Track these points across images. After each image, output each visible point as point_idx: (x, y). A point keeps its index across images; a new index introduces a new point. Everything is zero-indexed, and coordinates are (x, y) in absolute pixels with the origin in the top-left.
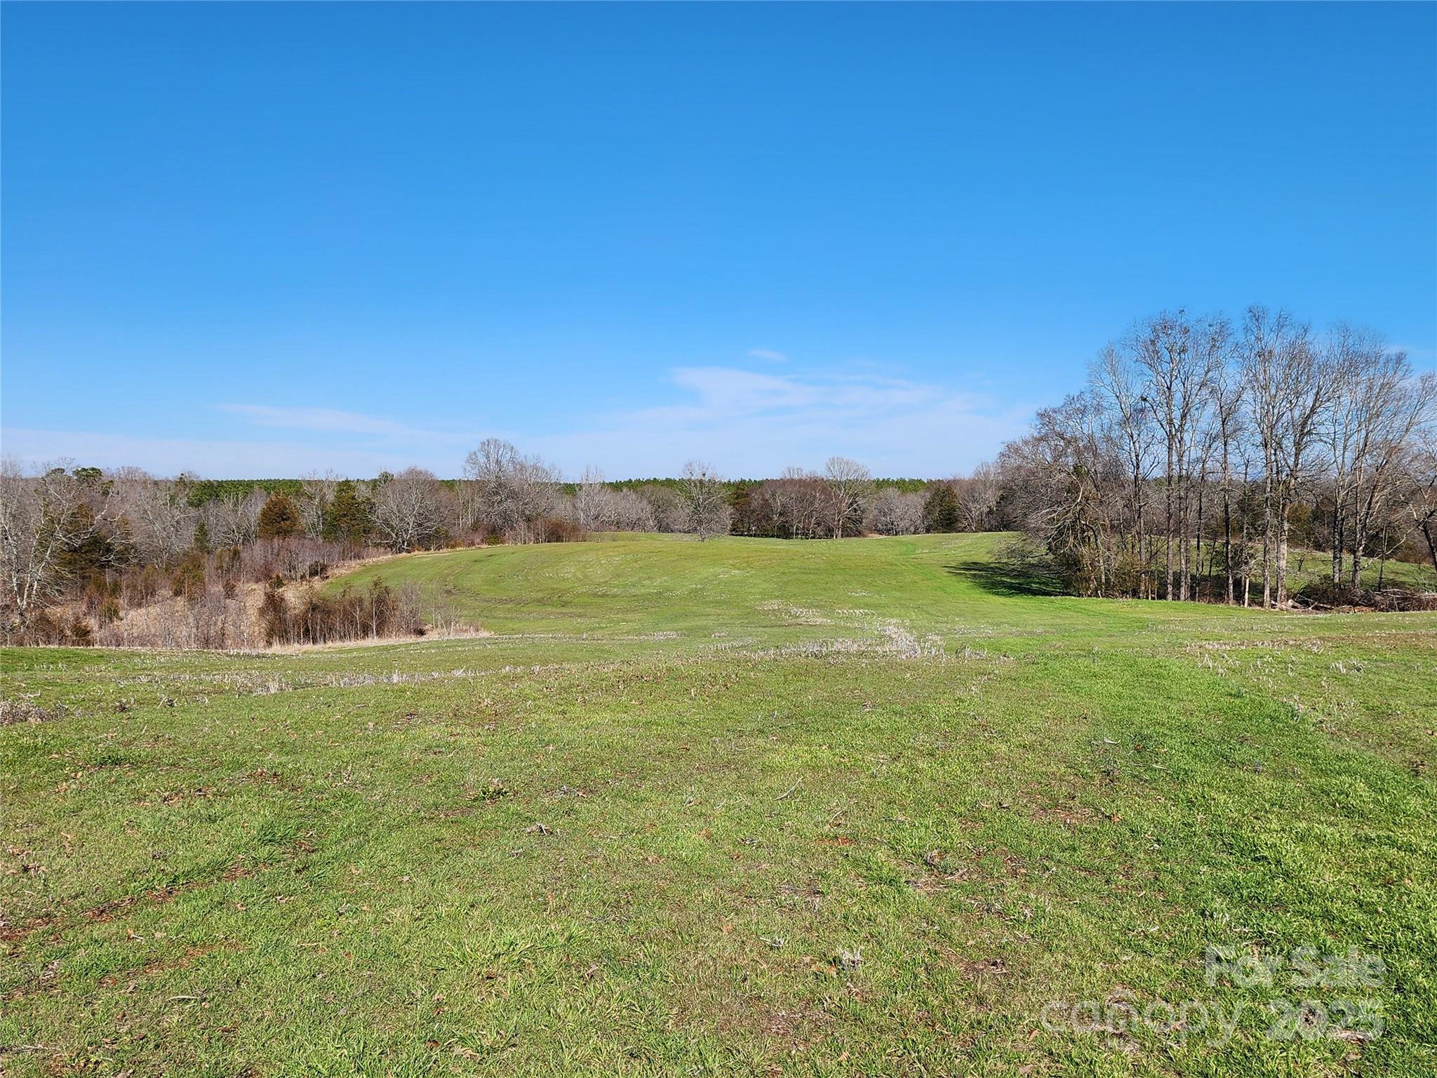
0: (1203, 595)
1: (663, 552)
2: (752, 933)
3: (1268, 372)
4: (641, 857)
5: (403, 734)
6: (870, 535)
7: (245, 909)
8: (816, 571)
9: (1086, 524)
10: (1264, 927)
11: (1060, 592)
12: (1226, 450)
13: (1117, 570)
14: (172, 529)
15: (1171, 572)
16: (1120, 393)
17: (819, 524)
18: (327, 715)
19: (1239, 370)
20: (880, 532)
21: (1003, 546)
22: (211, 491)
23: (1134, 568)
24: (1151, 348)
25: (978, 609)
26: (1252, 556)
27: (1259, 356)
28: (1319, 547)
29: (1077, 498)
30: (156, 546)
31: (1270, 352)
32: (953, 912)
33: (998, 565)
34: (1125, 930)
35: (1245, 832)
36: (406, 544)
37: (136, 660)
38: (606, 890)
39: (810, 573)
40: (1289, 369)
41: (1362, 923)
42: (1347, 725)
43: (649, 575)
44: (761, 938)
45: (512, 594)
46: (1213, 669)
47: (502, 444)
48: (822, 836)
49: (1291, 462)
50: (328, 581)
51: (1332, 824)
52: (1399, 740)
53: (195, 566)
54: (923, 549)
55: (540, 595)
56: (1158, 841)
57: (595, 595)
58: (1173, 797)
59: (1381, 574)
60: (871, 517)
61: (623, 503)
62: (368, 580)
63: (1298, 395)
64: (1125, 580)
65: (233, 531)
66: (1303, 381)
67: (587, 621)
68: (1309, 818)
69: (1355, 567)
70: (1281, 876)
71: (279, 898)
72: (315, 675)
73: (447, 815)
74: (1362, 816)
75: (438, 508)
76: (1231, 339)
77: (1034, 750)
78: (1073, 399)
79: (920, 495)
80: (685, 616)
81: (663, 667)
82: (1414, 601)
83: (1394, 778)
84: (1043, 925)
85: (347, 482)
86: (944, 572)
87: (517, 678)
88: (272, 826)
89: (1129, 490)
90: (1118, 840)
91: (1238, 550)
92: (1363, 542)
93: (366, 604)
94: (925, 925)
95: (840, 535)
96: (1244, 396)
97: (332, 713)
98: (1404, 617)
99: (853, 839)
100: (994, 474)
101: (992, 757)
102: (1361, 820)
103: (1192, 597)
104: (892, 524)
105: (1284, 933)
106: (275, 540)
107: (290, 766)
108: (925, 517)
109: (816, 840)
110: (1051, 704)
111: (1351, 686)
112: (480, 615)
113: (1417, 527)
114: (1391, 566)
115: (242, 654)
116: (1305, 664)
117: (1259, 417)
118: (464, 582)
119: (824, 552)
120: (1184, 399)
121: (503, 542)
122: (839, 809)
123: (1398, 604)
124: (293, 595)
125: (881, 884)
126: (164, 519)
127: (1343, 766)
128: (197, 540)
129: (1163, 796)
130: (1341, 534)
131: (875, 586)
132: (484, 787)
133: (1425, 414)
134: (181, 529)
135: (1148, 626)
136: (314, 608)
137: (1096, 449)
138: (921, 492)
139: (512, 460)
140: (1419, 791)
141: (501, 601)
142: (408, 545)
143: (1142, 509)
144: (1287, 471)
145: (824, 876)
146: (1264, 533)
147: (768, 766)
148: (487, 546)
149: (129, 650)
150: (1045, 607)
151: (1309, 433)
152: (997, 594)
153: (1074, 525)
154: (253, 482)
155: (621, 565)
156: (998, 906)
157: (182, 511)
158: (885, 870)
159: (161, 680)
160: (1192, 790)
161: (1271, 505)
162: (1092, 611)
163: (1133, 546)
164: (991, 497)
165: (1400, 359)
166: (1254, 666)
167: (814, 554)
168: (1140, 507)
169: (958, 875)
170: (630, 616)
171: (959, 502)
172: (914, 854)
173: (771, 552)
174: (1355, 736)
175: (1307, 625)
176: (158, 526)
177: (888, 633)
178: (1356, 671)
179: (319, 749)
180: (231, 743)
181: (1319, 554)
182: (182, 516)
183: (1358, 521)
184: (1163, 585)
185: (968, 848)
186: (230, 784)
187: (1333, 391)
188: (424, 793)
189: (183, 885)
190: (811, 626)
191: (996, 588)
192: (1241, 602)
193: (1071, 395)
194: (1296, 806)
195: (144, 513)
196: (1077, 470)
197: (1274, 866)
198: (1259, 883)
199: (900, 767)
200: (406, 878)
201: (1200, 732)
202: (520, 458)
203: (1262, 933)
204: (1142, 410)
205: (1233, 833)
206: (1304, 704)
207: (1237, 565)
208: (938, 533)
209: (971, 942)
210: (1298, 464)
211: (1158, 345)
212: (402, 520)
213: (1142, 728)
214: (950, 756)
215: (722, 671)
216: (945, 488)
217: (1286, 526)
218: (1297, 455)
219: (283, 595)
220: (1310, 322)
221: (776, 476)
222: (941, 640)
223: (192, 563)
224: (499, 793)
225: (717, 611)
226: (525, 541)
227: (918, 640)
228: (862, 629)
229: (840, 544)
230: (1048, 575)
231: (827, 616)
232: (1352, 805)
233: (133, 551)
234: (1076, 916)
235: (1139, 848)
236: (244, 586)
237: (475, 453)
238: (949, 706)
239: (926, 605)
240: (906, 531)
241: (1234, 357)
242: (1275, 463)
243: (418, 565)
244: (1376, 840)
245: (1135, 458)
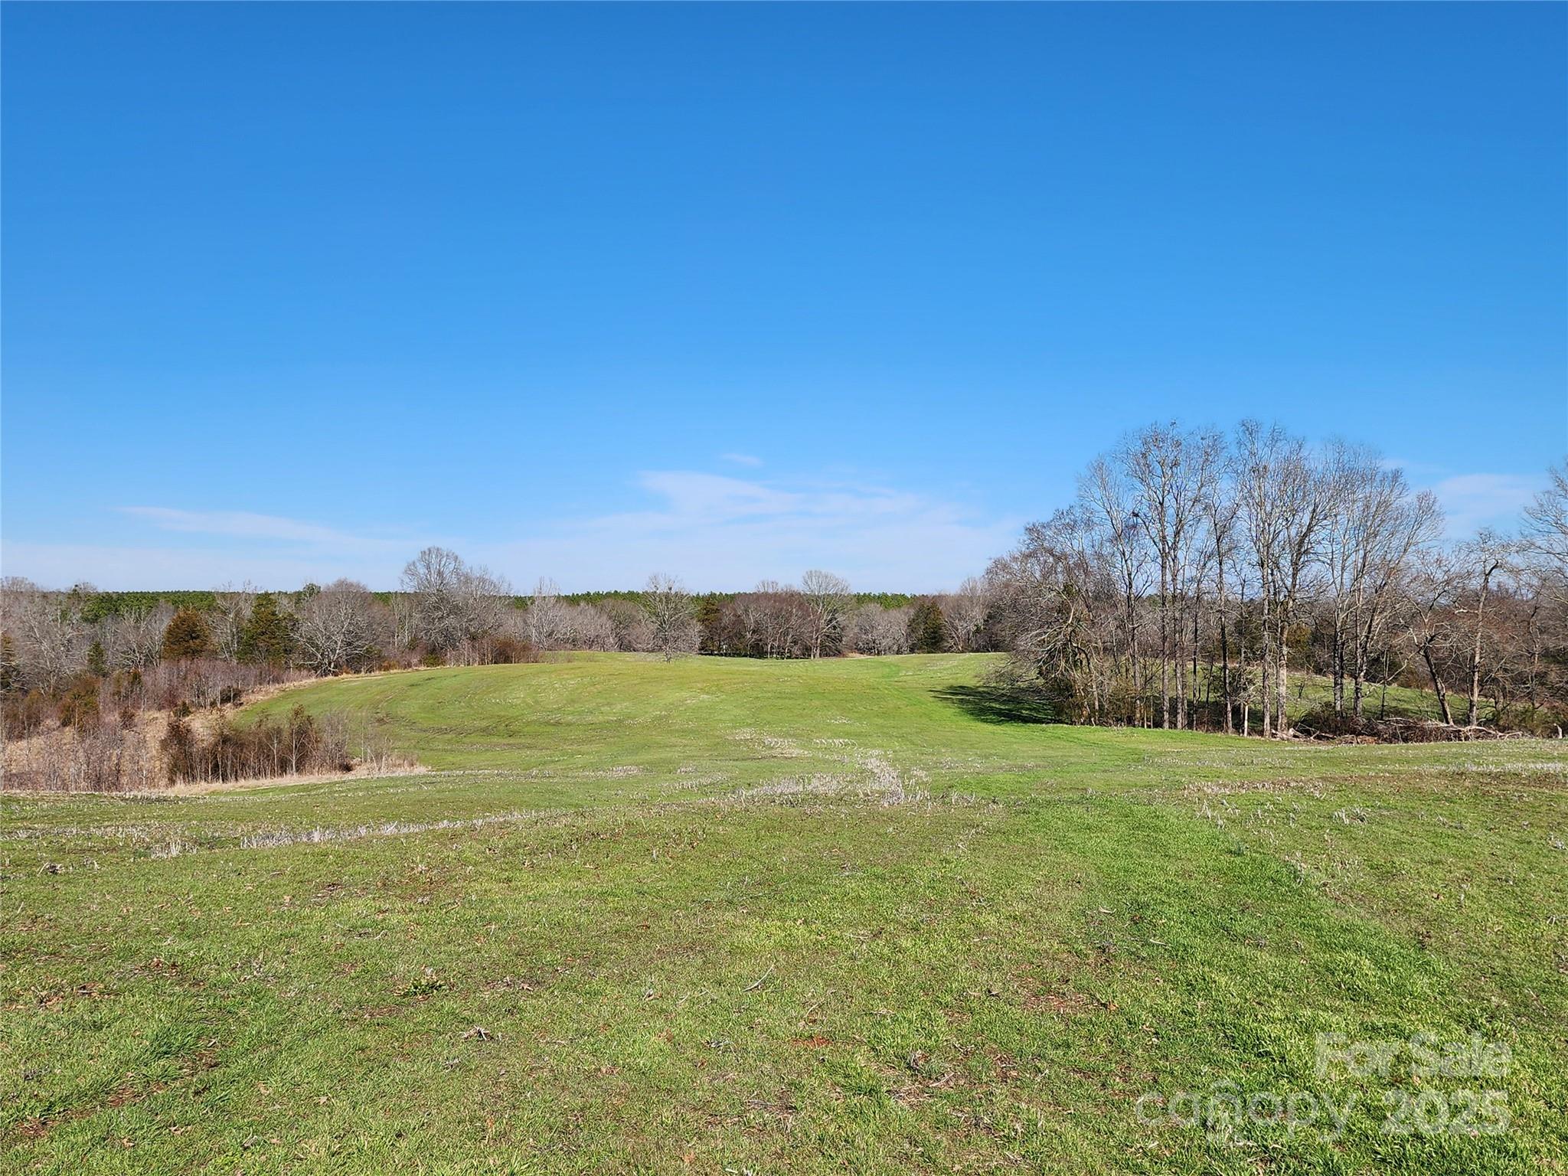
0: (1200, 723)
1: (624, 674)
2: (717, 1163)
3: (1263, 489)
4: (594, 1067)
5: (324, 910)
6: (850, 655)
7: (131, 1144)
8: (792, 696)
9: (1078, 647)
10: (1269, 1141)
11: (1051, 720)
12: (1221, 570)
13: (1111, 696)
14: (62, 649)
15: (1167, 698)
16: (1111, 508)
17: (795, 643)
18: (237, 885)
19: (1233, 486)
20: (862, 651)
21: (991, 668)
22: (111, 605)
23: (1128, 694)
24: (1142, 462)
25: (966, 739)
26: (1251, 682)
27: (1254, 472)
28: (1319, 671)
29: (1068, 618)
30: (42, 668)
31: (1265, 467)
32: (938, 1128)
33: (985, 689)
34: (1122, 1147)
35: (1247, 1022)
36: (332, 666)
37: (15, 806)
38: (553, 1111)
39: (786, 698)
40: (1285, 485)
41: (1370, 1132)
42: (1351, 888)
43: (608, 701)
44: (727, 1169)
45: (453, 723)
46: (1212, 819)
47: (445, 553)
48: (796, 1036)
49: (1289, 582)
50: (242, 708)
51: (1338, 1010)
52: (1405, 905)
53: (87, 692)
54: (907, 672)
55: (484, 724)
56: (1157, 1033)
57: (548, 723)
58: (1172, 979)
59: (1383, 702)
60: (852, 635)
61: (580, 619)
62: (288, 707)
63: (1294, 512)
64: (1120, 706)
65: (134, 651)
66: (1299, 497)
67: (537, 753)
68: (1314, 1002)
69: (1357, 694)
70: (1286, 1075)
71: (173, 1129)
72: (223, 827)
73: (372, 1015)
74: (1367, 998)
75: (370, 625)
76: (1225, 454)
77: (1025, 922)
78: (1063, 513)
79: (904, 611)
80: (646, 747)
81: (621, 821)
82: (1417, 731)
83: (1399, 953)
84: (1035, 1144)
85: (267, 595)
86: (928, 697)
87: (455, 836)
88: (168, 1034)
89: (1122, 610)
90: (1115, 1033)
91: (1236, 675)
92: (1365, 668)
93: (285, 735)
94: (908, 1146)
95: (818, 654)
96: (1239, 513)
97: (243, 882)
98: (1407, 749)
99: (829, 1039)
100: (981, 586)
101: (981, 932)
102: (1367, 1003)
103: (1190, 725)
104: (874, 642)
105: (1290, 1146)
106: (182, 662)
107: (192, 955)
108: (909, 635)
109: (788, 1041)
110: (1043, 864)
111: (1355, 839)
112: (415, 746)
113: (1418, 652)
114: (1393, 692)
115: (139, 797)
116: (1308, 813)
117: (1254, 535)
118: (398, 709)
119: (801, 674)
120: (1178, 515)
121: (443, 663)
122: (815, 1001)
123: (1401, 733)
124: (201, 725)
125: (860, 1094)
126: (53, 638)
127: (1348, 939)
128: (91, 661)
129: (1162, 977)
130: (1342, 660)
131: (857, 712)
132: (416, 980)
133: (1422, 533)
134: (73, 648)
135: (1144, 758)
136: (225, 740)
137: (1087, 567)
138: (905, 609)
139: (456, 571)
140: (1425, 967)
141: (440, 731)
142: (336, 667)
143: (1136, 631)
144: (1285, 592)
145: (799, 1087)
146: (1262, 657)
147: (736, 947)
148: (426, 668)
149: (6, 795)
150: (1036, 735)
151: (1306, 552)
152: (985, 721)
153: (1065, 648)
154: (158, 594)
155: (577, 689)
156: (986, 1120)
157: (75, 627)
158: (865, 1076)
159: (43, 834)
160: (1193, 970)
161: (1269, 627)
162: (1086, 741)
163: (1127, 670)
164: (978, 615)
165: (1396, 476)
166: (1254, 815)
167: (790, 677)
168: (1134, 629)
169: (943, 1080)
170: (586, 747)
171: (944, 620)
172: (896, 1057)
173: (744, 674)
174: (1359, 901)
175: (1309, 758)
176: (45, 645)
177: (870, 767)
178: (1360, 822)
179: (226, 930)
180: (123, 924)
181: (1318, 678)
182: (75, 633)
183: (1358, 646)
184: (1159, 711)
185: (955, 1047)
186: (120, 979)
187: (1330, 509)
188: (347, 988)
189: (59, 1113)
190: (786, 758)
191: (985, 715)
192: (1241, 731)
193: (1061, 510)
194: (1300, 989)
195: (29, 631)
196: (1067, 589)
197: (1278, 1063)
198: (1263, 1085)
199: (882, 946)
200: (323, 1099)
201: (1200, 899)
202: (465, 569)
203: (1267, 1148)
204: (1134, 526)
205: (1235, 1023)
206: (1306, 862)
207: (1236, 691)
208: (923, 653)
209: (957, 1167)
210: (1295, 585)
211: (1150, 458)
212: (329, 638)
213: (1138, 894)
214: (935, 931)
215: (688, 826)
216: (930, 605)
217: (1285, 650)
218: (1294, 575)
219: (189, 726)
220: (1304, 437)
221: (749, 588)
222: (926, 776)
223: (85, 688)
224: (432, 987)
225: (683, 741)
226: (469, 661)
227: (901, 777)
228: (842, 762)
229: (817, 665)
230: (1038, 701)
231: (804, 747)
232: (1358, 986)
233: (15, 673)
234: (1072, 1133)
235: (1136, 1043)
236: (144, 715)
237: (414, 563)
238: (934, 868)
239: (909, 733)
240: (888, 650)
241: (1227, 472)
242: (1272, 584)
243: (347, 690)
244: (1383, 1029)
245: (1127, 577)
